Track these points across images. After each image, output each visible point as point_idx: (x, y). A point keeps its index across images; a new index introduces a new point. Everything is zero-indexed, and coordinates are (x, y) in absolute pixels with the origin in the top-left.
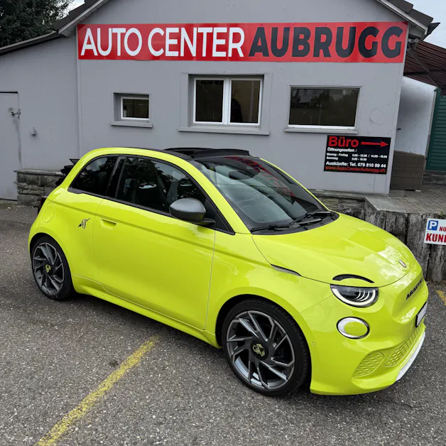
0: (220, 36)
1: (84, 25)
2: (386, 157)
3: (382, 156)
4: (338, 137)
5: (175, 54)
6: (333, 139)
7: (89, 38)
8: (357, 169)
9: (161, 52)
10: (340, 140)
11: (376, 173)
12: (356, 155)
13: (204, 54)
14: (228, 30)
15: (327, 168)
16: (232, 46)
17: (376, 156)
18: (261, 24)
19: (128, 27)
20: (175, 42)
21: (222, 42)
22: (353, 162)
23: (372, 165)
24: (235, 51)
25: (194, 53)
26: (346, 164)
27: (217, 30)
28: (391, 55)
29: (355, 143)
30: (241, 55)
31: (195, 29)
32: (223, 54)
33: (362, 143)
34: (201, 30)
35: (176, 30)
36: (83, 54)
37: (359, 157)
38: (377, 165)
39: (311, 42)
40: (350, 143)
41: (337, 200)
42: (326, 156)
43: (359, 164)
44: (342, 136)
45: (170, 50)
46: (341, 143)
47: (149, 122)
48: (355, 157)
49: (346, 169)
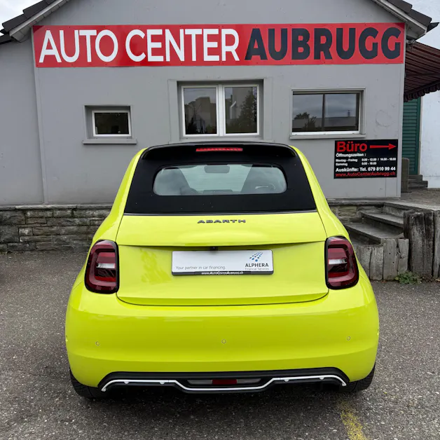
0: (211, 38)
1: (41, 27)
2: (395, 159)
3: (391, 159)
4: (346, 142)
5: (160, 59)
6: (341, 144)
7: (49, 41)
8: (369, 174)
9: (142, 56)
10: (348, 145)
11: (386, 177)
12: (366, 160)
13: (194, 59)
14: (220, 32)
15: (337, 175)
16: (225, 49)
17: (385, 159)
18: (257, 25)
19: (99, 29)
20: (158, 45)
21: (215, 45)
22: (364, 166)
23: (382, 169)
24: (229, 54)
25: (182, 58)
26: (356, 170)
27: (207, 32)
28: (391, 56)
29: (363, 147)
30: (237, 58)
31: (182, 31)
32: (216, 58)
33: (371, 147)
34: (188, 32)
35: (159, 32)
36: (41, 60)
37: (369, 162)
38: (387, 169)
40: (358, 147)
41: (355, 208)
42: (335, 162)
43: (369, 169)
44: (350, 141)
45: (153, 54)
46: (350, 148)
47: (131, 137)
48: (365, 161)
49: (356, 174)
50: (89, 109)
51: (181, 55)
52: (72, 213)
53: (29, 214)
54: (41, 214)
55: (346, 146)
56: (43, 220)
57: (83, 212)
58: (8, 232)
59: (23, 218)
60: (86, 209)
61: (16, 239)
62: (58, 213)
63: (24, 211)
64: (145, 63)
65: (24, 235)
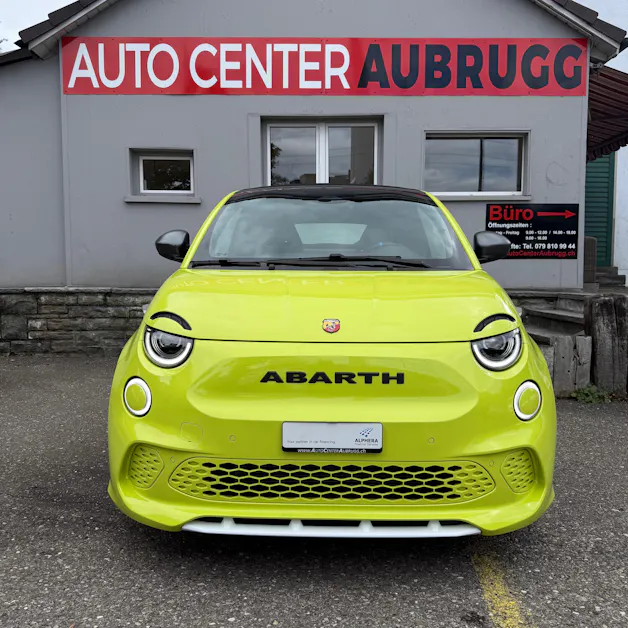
0: (310, 57)
1: (73, 38)
2: (574, 232)
3: (568, 232)
4: (503, 206)
5: (238, 84)
6: (495, 210)
7: (83, 58)
8: (535, 254)
9: (213, 81)
10: (506, 211)
11: (562, 258)
12: (532, 232)
13: (286, 85)
14: (323, 48)
16: (330, 72)
17: (560, 232)
18: (376, 40)
19: (153, 42)
20: (236, 65)
21: (315, 66)
22: (528, 242)
23: (556, 246)
24: (335, 79)
25: (269, 84)
26: (517, 247)
27: (305, 48)
28: (568, 85)
29: (528, 214)
30: (346, 85)
31: (269, 46)
32: (317, 85)
33: (539, 214)
34: (278, 47)
35: (237, 47)
36: (71, 84)
37: (536, 235)
39: (453, 66)
40: (521, 214)
43: (537, 246)
44: (509, 205)
45: (228, 78)
46: (509, 215)
47: (193, 195)
48: (530, 235)
49: (518, 253)
50: (135, 153)
51: (267, 79)
52: (105, 300)
53: (43, 299)
54: (60, 300)
55: (502, 212)
56: (63, 309)
57: (119, 298)
58: (11, 324)
59: (35, 305)
60: (124, 294)
61: (24, 334)
62: (84, 298)
63: (37, 294)
64: (216, 90)
65: (34, 329)
